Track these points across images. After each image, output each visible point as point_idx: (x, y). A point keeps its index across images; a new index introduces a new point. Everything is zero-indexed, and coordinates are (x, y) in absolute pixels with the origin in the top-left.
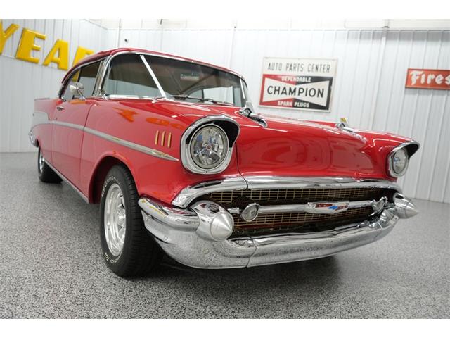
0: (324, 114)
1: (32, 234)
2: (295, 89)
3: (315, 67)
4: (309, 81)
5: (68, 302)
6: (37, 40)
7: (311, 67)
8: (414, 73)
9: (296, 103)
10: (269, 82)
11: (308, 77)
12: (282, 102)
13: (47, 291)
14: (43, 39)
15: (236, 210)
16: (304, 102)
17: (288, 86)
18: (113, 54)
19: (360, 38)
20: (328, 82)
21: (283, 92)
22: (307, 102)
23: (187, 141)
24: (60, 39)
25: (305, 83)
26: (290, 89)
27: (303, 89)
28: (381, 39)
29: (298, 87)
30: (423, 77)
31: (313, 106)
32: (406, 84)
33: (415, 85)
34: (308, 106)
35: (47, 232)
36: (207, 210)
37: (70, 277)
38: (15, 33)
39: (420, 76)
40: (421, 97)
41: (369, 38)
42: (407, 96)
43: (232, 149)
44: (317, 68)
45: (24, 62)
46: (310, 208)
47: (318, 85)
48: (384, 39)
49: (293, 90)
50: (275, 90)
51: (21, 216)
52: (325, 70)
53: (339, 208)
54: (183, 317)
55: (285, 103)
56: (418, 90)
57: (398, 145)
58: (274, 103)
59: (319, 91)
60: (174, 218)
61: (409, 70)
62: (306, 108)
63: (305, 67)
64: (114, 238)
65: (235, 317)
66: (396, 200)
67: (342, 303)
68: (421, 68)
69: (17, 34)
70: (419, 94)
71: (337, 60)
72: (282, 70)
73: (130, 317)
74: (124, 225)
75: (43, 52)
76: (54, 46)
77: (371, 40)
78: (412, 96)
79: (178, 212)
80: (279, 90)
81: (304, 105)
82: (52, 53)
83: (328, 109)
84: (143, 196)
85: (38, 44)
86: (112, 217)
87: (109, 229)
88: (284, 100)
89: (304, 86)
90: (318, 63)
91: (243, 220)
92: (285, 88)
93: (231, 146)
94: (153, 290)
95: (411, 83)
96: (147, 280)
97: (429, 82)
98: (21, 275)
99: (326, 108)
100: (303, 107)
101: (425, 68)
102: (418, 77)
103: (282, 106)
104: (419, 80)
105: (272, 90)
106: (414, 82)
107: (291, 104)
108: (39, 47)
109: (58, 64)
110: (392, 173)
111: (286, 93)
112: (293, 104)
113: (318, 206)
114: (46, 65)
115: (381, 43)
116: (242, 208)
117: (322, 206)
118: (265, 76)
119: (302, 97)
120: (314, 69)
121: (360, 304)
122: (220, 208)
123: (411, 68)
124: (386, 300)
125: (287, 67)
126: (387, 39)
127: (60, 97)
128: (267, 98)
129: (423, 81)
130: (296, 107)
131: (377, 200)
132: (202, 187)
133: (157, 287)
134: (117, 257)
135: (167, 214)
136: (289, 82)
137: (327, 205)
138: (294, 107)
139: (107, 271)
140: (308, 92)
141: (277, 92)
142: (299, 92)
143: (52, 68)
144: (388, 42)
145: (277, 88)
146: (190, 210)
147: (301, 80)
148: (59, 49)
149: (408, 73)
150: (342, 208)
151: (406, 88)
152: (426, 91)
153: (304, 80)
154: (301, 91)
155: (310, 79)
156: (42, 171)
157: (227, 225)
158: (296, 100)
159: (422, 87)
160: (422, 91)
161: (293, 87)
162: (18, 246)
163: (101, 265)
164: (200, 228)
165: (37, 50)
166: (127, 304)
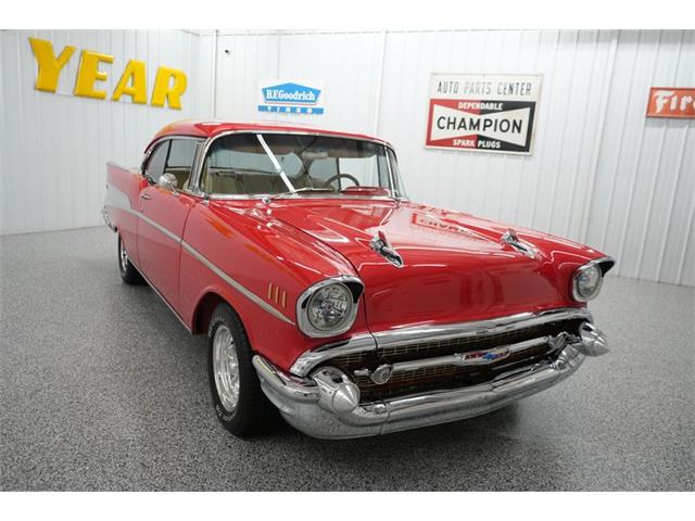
0: (522, 158)
1: (126, 373)
2: (479, 121)
3: (508, 87)
4: (500, 108)
5: (180, 473)
6: (102, 65)
7: (502, 88)
8: (661, 94)
9: (480, 142)
10: (439, 111)
11: (498, 102)
12: (460, 141)
13: (154, 458)
14: (109, 61)
15: (365, 372)
16: (492, 140)
17: (468, 117)
18: (212, 137)
19: (578, 41)
20: (528, 110)
21: (460, 127)
22: (497, 141)
23: (304, 306)
24: (133, 58)
25: (493, 111)
26: (471, 120)
27: (490, 120)
28: (610, 41)
29: (483, 117)
30: (675, 99)
31: (506, 146)
32: (648, 112)
33: (662, 112)
34: (498, 146)
35: (144, 370)
36: (328, 378)
37: (178, 437)
38: (71, 59)
39: (670, 98)
40: (670, 130)
41: (591, 42)
42: (649, 130)
43: (357, 304)
44: (511, 89)
45: (86, 100)
46: (458, 359)
47: (513, 115)
48: (615, 42)
49: (475, 122)
50: (449, 123)
51: (109, 346)
52: (524, 92)
53: (497, 356)
54: (309, 490)
55: (463, 143)
56: (666, 120)
57: (586, 262)
58: (447, 143)
59: (515, 122)
60: (292, 389)
61: (653, 90)
62: (495, 149)
63: (494, 88)
64: (227, 389)
65: (369, 490)
66: (583, 332)
67: (502, 468)
68: (671, 86)
69: (74, 61)
70: (668, 126)
71: (543, 76)
72: (459, 92)
73: (249, 489)
74: (236, 375)
75: (111, 81)
76: (125, 72)
77: (594, 44)
78: (655, 130)
79: (297, 381)
80: (454, 123)
81: (493, 145)
82: (124, 81)
83: (528, 151)
84: (256, 353)
85: (103, 70)
86: (222, 365)
87: (220, 379)
88: (462, 138)
89: (492, 116)
90: (514, 80)
91: (373, 383)
92: (463, 120)
93: (355, 301)
94: (274, 454)
95: (655, 109)
96: (267, 440)
97: (683, 107)
98: (124, 436)
99: (526, 148)
100: (490, 148)
101: (678, 86)
102: (666, 101)
103: (460, 146)
104: (668, 105)
105: (444, 123)
106: (659, 108)
107: (472, 143)
108: (105, 74)
109: (132, 95)
110: (577, 297)
111: (464, 127)
112: (476, 143)
113: (467, 357)
114: (116, 100)
115: (609, 48)
116: (373, 369)
117: (474, 356)
118: (434, 102)
119: (489, 133)
120: (507, 91)
121: (524, 469)
122: (344, 377)
123: (655, 86)
124: (560, 462)
125: (466, 88)
126: (618, 42)
127: (144, 173)
128: (437, 135)
129: (673, 107)
130: (481, 147)
131: (555, 335)
132: (326, 349)
133: (279, 449)
134: (231, 413)
135: (284, 384)
136: (470, 111)
137: (480, 355)
138: (476, 147)
139: (220, 428)
140: (498, 126)
141: (451, 126)
142: (485, 126)
143: (124, 102)
144: (621, 46)
145: (452, 120)
146: (310, 378)
147: (487, 107)
148: (133, 74)
149: (651, 95)
150: (501, 355)
151: (647, 117)
152: (678, 121)
153: (491, 107)
154: (488, 123)
155: (500, 105)
156: (125, 269)
157: (350, 398)
158: (480, 138)
159: (671, 115)
160: (671, 121)
161: (475, 118)
162: (113, 393)
163: (213, 421)
164: (322, 400)
165: (103, 79)
166: (245, 473)
